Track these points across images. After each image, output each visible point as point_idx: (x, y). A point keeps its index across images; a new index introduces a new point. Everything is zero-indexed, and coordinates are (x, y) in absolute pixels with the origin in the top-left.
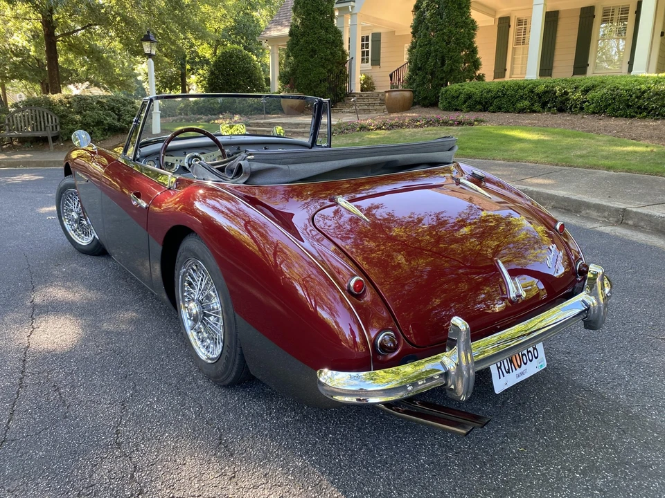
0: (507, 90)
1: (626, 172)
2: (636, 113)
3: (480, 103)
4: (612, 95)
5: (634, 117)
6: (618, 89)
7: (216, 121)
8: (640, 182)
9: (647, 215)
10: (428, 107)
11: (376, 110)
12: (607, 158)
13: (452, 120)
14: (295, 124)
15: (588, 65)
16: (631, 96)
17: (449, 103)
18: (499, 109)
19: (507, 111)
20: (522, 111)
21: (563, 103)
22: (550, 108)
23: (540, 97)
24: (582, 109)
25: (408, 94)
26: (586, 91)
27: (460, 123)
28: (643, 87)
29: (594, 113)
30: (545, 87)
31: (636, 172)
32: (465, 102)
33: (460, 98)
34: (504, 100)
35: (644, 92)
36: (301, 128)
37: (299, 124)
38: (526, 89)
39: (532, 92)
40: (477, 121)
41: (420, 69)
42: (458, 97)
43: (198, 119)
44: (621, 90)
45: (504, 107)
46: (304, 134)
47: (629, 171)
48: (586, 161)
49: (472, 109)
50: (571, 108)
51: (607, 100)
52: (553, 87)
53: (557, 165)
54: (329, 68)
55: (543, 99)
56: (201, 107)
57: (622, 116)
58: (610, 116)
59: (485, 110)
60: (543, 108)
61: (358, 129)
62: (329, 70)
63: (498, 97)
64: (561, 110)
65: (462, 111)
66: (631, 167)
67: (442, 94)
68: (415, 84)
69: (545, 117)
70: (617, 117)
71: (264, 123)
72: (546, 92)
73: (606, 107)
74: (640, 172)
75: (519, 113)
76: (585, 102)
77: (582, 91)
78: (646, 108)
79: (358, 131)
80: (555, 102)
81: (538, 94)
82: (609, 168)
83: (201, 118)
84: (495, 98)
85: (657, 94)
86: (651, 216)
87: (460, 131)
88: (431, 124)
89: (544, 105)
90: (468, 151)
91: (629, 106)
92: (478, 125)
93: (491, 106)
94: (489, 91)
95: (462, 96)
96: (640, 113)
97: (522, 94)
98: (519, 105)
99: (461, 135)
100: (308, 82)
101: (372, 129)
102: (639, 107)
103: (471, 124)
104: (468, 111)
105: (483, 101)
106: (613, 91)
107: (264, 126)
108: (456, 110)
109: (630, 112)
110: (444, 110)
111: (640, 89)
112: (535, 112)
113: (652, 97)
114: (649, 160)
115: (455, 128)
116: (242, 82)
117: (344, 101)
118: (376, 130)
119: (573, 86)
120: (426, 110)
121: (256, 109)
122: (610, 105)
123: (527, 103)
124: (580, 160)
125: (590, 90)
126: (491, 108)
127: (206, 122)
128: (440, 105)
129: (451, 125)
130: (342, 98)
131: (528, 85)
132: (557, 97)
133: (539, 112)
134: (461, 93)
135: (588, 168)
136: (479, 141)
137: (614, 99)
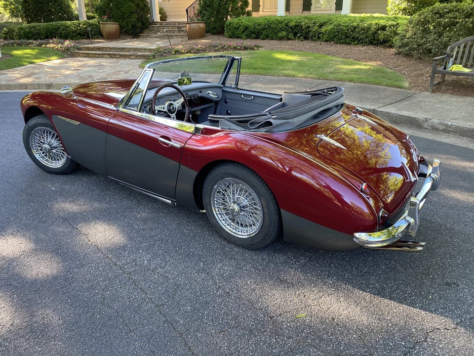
0: (271, 24)
1: (361, 83)
2: (352, 41)
3: (254, 33)
4: (337, 29)
5: (351, 44)
6: (340, 25)
7: (48, 46)
8: (372, 90)
9: (387, 113)
10: (216, 34)
11: (176, 36)
12: (346, 73)
13: (239, 46)
14: (121, 48)
15: (312, 4)
16: (348, 30)
17: (233, 32)
18: (267, 37)
19: (272, 39)
20: (281, 39)
21: (307, 33)
22: (299, 37)
23: (292, 29)
24: (319, 38)
25: (202, 25)
26: (321, 26)
27: (245, 48)
28: (355, 24)
29: (326, 41)
30: (295, 22)
31: (365, 83)
32: (244, 32)
33: (239, 29)
34: (270, 31)
35: (355, 28)
36: (126, 51)
37: (123, 48)
38: (283, 24)
39: (287, 26)
40: (256, 46)
41: (208, 6)
42: (238, 28)
43: (29, 44)
44: (343, 26)
45: (269, 36)
46: (131, 57)
47: (362, 82)
48: (335, 76)
49: (249, 37)
50: (312, 37)
51: (334, 33)
52: (300, 23)
53: (319, 79)
54: (137, 2)
55: (294, 31)
56: (27, 33)
57: (343, 43)
58: (337, 43)
59: (257, 38)
60: (295, 37)
61: (174, 53)
62: (137, 4)
63: (265, 29)
64: (306, 38)
65: (242, 38)
66: (363, 80)
67: (227, 26)
68: (206, 17)
69: (297, 43)
70: (340, 44)
71: (94, 47)
72: (296, 26)
73: (334, 37)
74: (368, 83)
75: (280, 40)
76: (320, 33)
77: (318, 26)
78: (357, 38)
79: (174, 54)
80: (302, 33)
81: (291, 27)
82: (351, 81)
83: (32, 43)
84: (264, 30)
85: (363, 29)
86: (389, 113)
87: (248, 54)
88: (225, 49)
89: (295, 34)
90: (259, 70)
91: (347, 37)
92: (258, 49)
93: (261, 35)
94: (259, 25)
95: (241, 28)
96: (354, 41)
97: (281, 27)
98: (280, 35)
99: (250, 58)
100: (121, 14)
101: (184, 53)
102: (353, 38)
103: (252, 49)
104: (246, 39)
105: (256, 31)
106: (338, 26)
107: (93, 50)
108: (238, 37)
109: (348, 41)
110: (229, 37)
111: (353, 26)
112: (289, 39)
113: (360, 31)
114: (370, 75)
115: (243, 52)
116: (53, 10)
117: (149, 28)
118: (187, 53)
119: (312, 22)
120: (216, 37)
121: (79, 34)
122: (336, 36)
123: (284, 33)
124: (332, 76)
125: (323, 25)
126: (262, 36)
127: (38, 46)
128: (225, 34)
129: (239, 50)
130: (148, 26)
131: (284, 20)
132: (303, 29)
133: (292, 39)
134: (240, 25)
135: (338, 81)
136: (263, 62)
137: (338, 32)
